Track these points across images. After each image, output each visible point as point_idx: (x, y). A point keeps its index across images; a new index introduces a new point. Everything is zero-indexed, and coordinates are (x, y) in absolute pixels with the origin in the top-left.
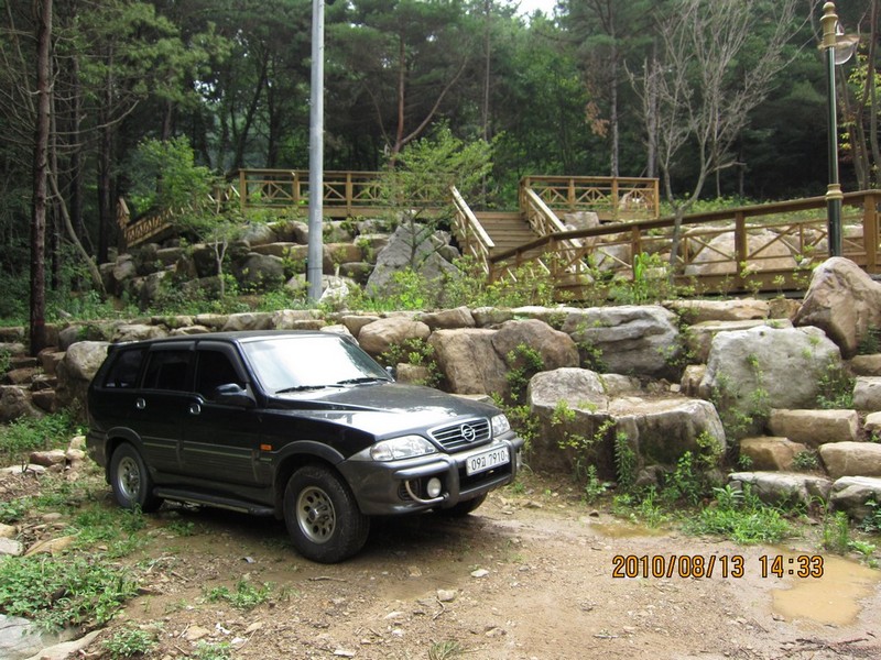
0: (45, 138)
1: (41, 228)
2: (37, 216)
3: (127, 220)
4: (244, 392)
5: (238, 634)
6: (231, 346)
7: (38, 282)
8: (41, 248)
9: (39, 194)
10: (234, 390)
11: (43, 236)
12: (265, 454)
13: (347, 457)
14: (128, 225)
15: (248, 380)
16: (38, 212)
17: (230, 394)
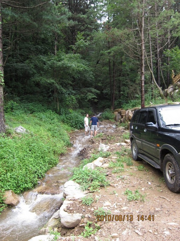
0: (143, 56)
1: (143, 80)
2: (142, 77)
3: (174, 76)
4: (154, 125)
5: (119, 209)
6: (155, 110)
7: (143, 95)
8: (143, 86)
9: (142, 71)
10: (151, 124)
11: (144, 82)
12: (158, 147)
13: (178, 152)
14: (174, 77)
15: (157, 121)
16: (142, 76)
17: (151, 126)
